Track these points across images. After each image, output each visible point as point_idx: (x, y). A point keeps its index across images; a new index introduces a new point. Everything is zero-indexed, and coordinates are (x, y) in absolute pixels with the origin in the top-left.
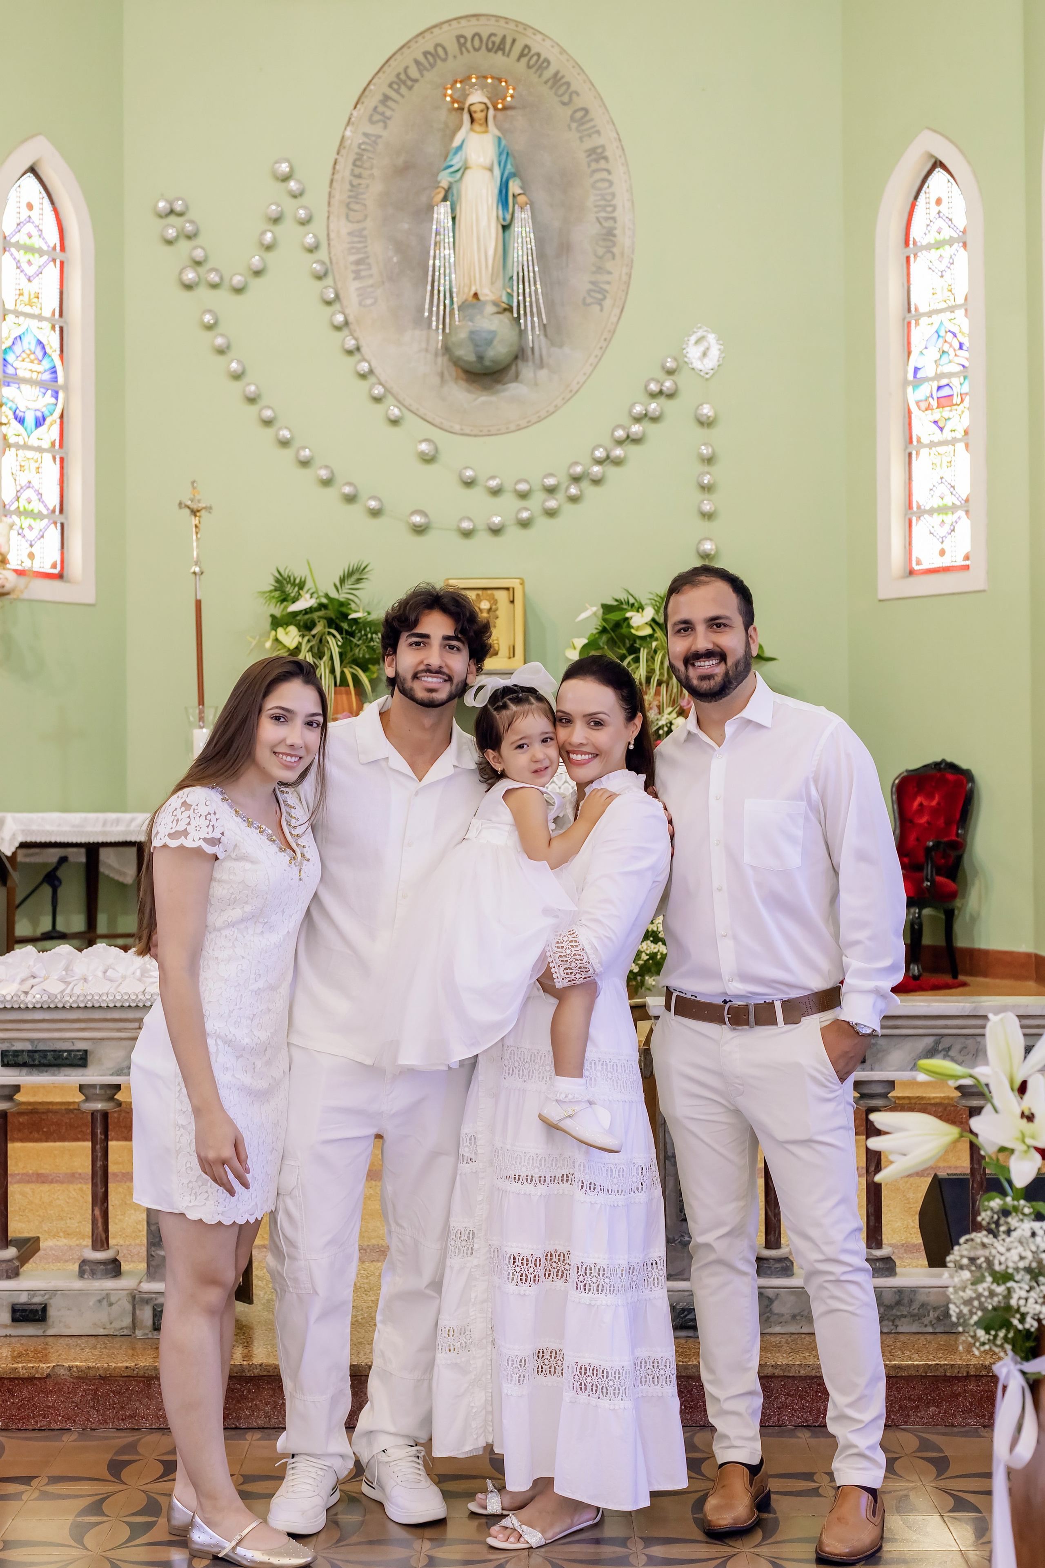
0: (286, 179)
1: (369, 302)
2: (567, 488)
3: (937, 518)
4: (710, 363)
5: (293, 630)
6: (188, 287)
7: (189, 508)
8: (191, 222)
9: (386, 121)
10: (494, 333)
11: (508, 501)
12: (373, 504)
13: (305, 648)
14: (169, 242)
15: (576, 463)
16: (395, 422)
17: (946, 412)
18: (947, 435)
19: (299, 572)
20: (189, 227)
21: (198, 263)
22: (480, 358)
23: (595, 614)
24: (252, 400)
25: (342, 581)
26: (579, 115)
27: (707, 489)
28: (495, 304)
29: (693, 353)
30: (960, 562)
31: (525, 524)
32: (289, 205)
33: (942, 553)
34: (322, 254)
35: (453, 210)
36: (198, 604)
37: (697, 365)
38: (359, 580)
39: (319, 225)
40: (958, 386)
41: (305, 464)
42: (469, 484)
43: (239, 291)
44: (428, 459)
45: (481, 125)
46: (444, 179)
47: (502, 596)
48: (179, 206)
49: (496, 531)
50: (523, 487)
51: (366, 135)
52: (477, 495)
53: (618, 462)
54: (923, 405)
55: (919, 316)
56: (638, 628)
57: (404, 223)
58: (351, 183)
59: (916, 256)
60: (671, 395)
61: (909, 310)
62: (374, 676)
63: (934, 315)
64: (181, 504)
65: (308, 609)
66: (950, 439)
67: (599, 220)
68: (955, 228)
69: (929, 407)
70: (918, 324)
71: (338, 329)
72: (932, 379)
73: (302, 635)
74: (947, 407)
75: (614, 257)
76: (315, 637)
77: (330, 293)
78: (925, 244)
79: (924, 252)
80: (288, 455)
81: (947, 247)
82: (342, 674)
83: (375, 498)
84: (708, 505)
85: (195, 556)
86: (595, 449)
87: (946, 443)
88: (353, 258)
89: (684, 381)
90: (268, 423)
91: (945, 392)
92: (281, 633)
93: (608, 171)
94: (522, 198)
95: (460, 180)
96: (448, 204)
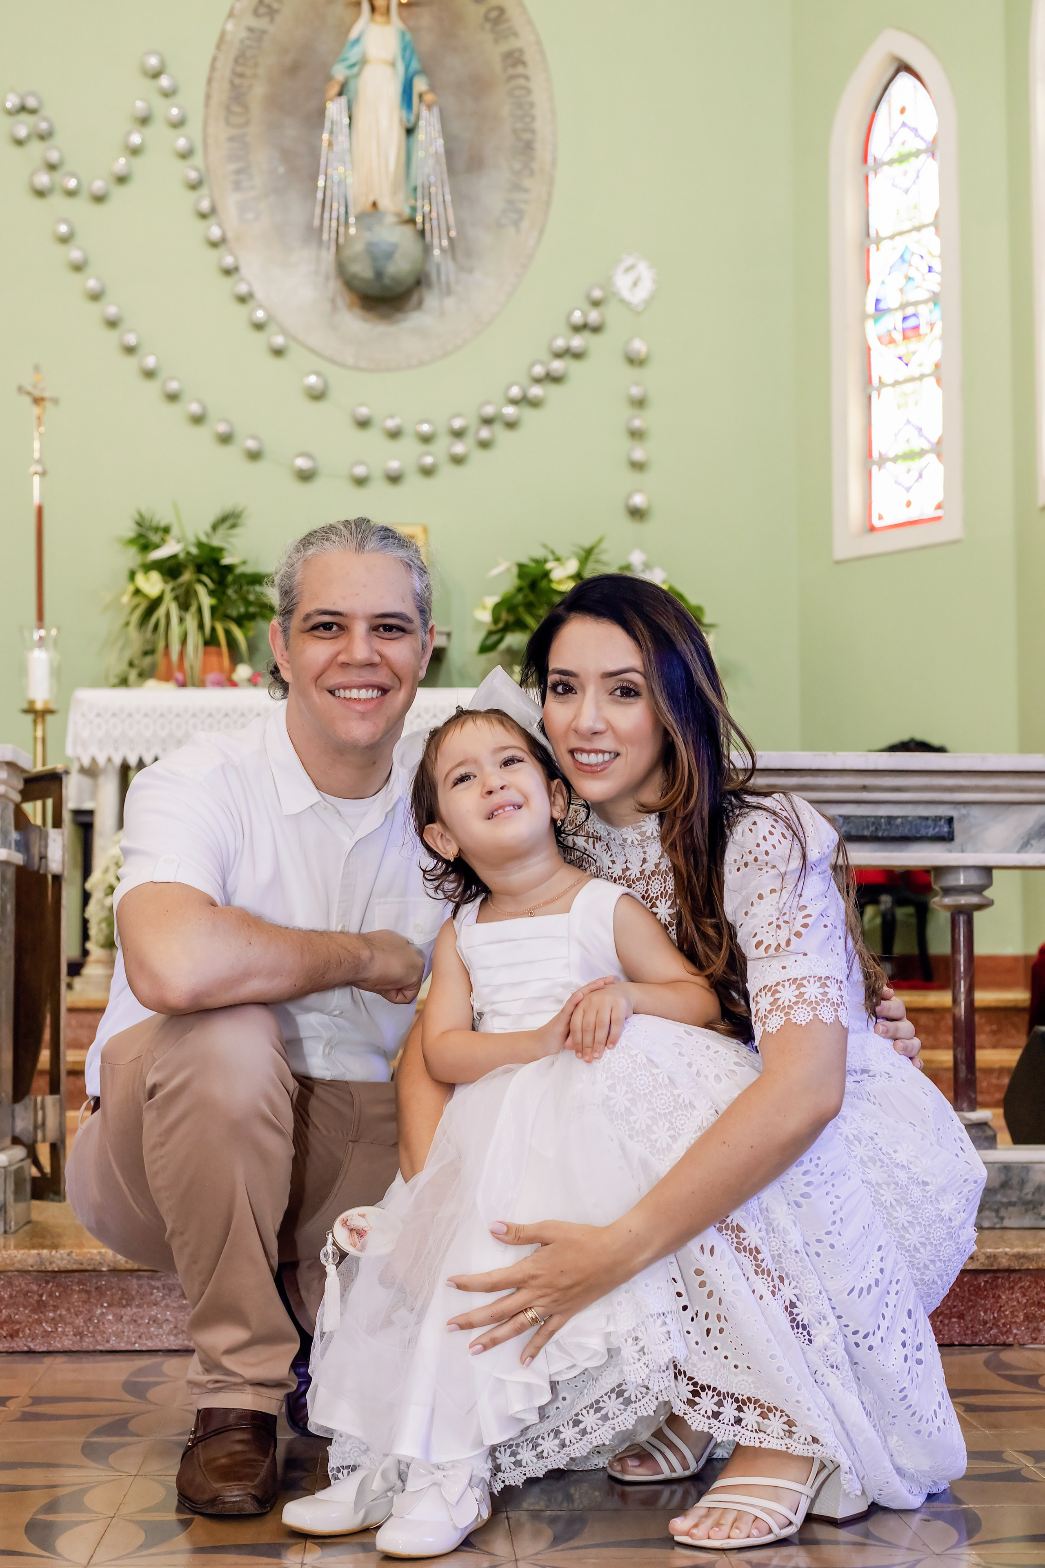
0: (156, 75)
1: (250, 216)
2: (477, 431)
3: (902, 465)
4: (642, 293)
5: (155, 576)
6: (40, 193)
7: (29, 394)
8: (46, 119)
9: (272, 13)
10: (395, 246)
11: (408, 446)
12: (251, 444)
13: (168, 597)
14: (19, 143)
15: (488, 403)
16: (278, 352)
17: (913, 345)
18: (914, 370)
19: (163, 517)
20: (44, 126)
21: (52, 167)
22: (379, 275)
23: (508, 570)
24: (112, 324)
25: (215, 527)
26: (494, 14)
27: (636, 435)
28: (399, 215)
29: (622, 283)
30: (931, 512)
31: (427, 472)
32: (159, 105)
33: (909, 504)
34: (198, 160)
35: (350, 108)
36: (40, 511)
37: (627, 295)
38: (233, 526)
39: (194, 128)
40: (927, 314)
41: (173, 397)
42: (363, 424)
43: (99, 199)
44: (317, 396)
45: (382, 14)
46: (339, 72)
48: (31, 103)
49: (394, 479)
50: (425, 428)
51: (250, 30)
52: (373, 437)
53: (535, 404)
54: (886, 340)
55: (879, 240)
56: (560, 582)
57: (291, 131)
58: (232, 83)
59: (876, 174)
60: (596, 329)
61: (868, 235)
62: (251, 634)
63: (897, 238)
64: (20, 389)
65: (174, 557)
66: (917, 375)
67: (515, 131)
68: (922, 138)
69: (892, 341)
70: (878, 249)
71: (214, 245)
72: (896, 310)
73: (166, 582)
74: (914, 339)
75: (532, 173)
76: (181, 585)
77: (205, 205)
78: (886, 159)
79: (886, 168)
80: (153, 388)
81: (913, 159)
82: (213, 629)
83: (254, 437)
84: (638, 455)
85: (37, 455)
86: (509, 387)
87: (912, 379)
88: (233, 167)
89: (611, 314)
90: (130, 350)
91: (911, 322)
92: (141, 581)
93: (527, 78)
94: (429, 97)
95: (358, 75)
96: (343, 100)
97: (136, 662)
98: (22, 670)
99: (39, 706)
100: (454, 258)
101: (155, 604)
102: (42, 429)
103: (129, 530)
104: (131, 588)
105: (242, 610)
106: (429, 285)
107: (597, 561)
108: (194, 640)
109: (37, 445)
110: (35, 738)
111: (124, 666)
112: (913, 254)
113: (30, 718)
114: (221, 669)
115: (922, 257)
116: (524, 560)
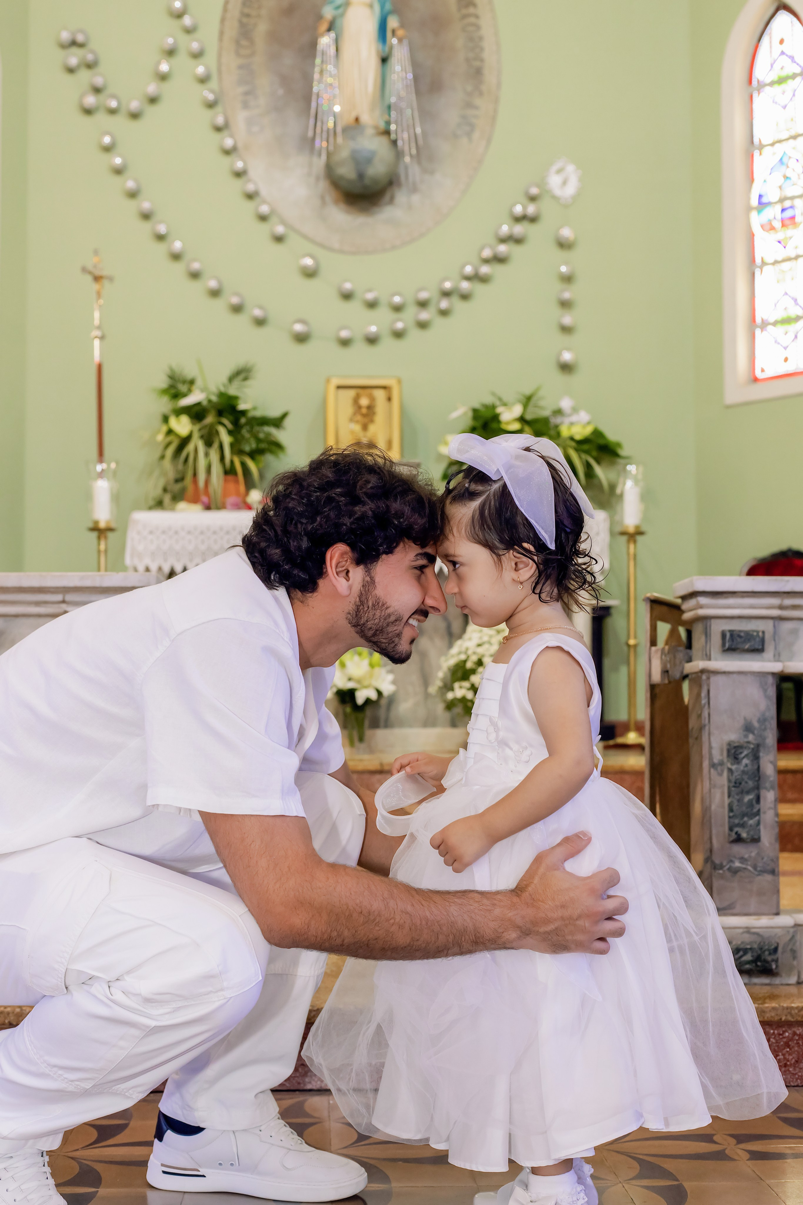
0: (179, 15)
1: (256, 129)
2: (438, 302)
3: (781, 328)
4: (570, 190)
5: (185, 419)
6: (88, 112)
7: (90, 273)
8: (92, 52)
10: (373, 153)
11: (383, 314)
12: (258, 313)
13: (196, 436)
14: (71, 70)
15: (446, 279)
16: (279, 239)
17: (790, 231)
18: (791, 252)
19: (190, 372)
20: (90, 57)
21: (97, 90)
22: (361, 176)
23: (465, 414)
24: (146, 216)
25: (231, 379)
27: (565, 304)
28: (376, 127)
29: (554, 181)
31: (398, 335)
32: (183, 39)
33: (786, 360)
34: (214, 84)
35: (337, 41)
36: (100, 368)
37: (558, 192)
38: (246, 379)
39: (211, 57)
41: (195, 275)
42: (347, 296)
43: (135, 116)
46: (328, 12)
47: (380, 395)
48: (80, 38)
49: (372, 340)
50: (397, 299)
52: (355, 307)
53: (483, 279)
54: (768, 227)
55: (761, 147)
56: (508, 423)
57: (289, 60)
58: (241, 22)
59: (759, 94)
60: (533, 220)
61: (752, 142)
62: (261, 465)
63: (777, 145)
64: (84, 270)
65: (199, 404)
66: (793, 255)
67: (467, 60)
68: (798, 64)
69: (773, 228)
70: (760, 154)
71: (227, 152)
72: (776, 203)
73: (193, 424)
74: (790, 227)
75: (481, 94)
76: (206, 426)
77: (220, 120)
78: (768, 81)
79: (767, 88)
80: (179, 268)
81: (790, 81)
82: (232, 462)
83: (261, 307)
84: (567, 320)
85: (97, 322)
86: (464, 266)
87: (789, 259)
88: (241, 89)
89: (545, 207)
90: (161, 238)
91: (788, 213)
92: (174, 423)
93: (477, 17)
94: (400, 33)
95: (342, 15)
96: (332, 34)
97: (169, 488)
98: (88, 496)
99: (102, 525)
100: (419, 162)
101: (185, 442)
102: (101, 301)
103: (163, 382)
104: (164, 429)
105: (254, 446)
106: (399, 185)
107: (536, 406)
108: (217, 469)
109: (97, 315)
110: (99, 552)
111: (159, 491)
112: (790, 157)
113: (95, 534)
114: (238, 494)
115: (797, 160)
116: (477, 405)
